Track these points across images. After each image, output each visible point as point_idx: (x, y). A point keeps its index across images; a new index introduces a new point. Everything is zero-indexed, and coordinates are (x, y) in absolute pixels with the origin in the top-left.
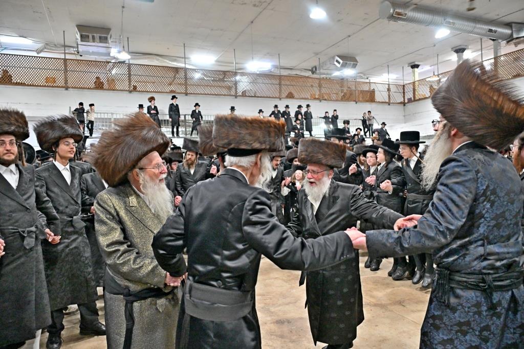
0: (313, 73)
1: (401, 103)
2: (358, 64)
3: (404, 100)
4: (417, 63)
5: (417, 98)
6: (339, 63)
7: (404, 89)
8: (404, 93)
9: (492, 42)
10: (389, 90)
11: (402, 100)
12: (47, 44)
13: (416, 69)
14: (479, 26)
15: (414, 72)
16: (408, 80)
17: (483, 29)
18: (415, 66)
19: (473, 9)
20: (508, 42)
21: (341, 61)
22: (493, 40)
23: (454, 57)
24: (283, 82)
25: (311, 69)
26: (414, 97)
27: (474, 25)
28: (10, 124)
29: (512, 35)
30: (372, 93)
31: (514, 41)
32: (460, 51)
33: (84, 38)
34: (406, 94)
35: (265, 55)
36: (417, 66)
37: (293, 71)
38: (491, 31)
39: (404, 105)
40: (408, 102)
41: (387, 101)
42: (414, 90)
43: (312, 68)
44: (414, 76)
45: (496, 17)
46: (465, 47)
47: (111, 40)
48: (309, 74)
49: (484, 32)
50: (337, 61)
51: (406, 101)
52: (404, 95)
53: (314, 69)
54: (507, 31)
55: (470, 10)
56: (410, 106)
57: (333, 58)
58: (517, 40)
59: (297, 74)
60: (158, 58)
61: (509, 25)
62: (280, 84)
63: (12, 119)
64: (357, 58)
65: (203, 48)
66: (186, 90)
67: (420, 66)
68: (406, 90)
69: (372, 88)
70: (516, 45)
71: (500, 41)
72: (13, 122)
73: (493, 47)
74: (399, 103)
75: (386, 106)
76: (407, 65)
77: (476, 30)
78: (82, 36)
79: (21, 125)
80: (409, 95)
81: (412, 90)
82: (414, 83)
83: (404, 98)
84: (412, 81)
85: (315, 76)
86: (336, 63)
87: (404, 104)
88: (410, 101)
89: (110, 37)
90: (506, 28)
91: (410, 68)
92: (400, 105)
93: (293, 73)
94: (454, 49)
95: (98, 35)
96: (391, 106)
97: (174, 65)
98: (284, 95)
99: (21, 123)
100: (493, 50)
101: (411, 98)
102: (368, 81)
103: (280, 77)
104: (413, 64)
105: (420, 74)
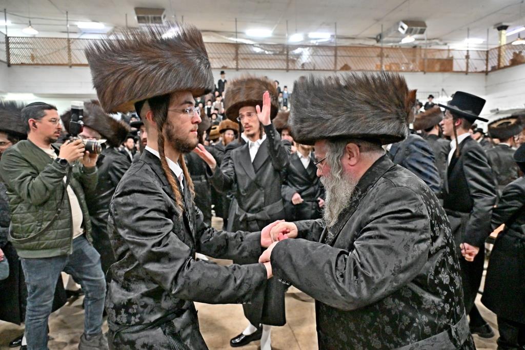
0: (378, 41)
1: (483, 72)
2: (428, 29)
3: (487, 68)
4: (504, 24)
5: (502, 65)
6: (403, 29)
7: (487, 56)
8: (487, 60)
10: (467, 57)
11: (484, 68)
12: (116, 27)
13: (503, 32)
15: (500, 35)
16: (493, 44)
18: (502, 28)
21: (406, 27)
24: (339, 53)
25: (375, 37)
26: (499, 64)
30: (450, 61)
33: (140, 19)
34: (489, 61)
35: (321, 25)
36: (505, 28)
37: (355, 40)
39: (486, 75)
40: (491, 71)
41: (464, 69)
42: (499, 56)
43: (377, 36)
44: (500, 39)
47: (165, 20)
48: (374, 43)
50: (402, 27)
51: (489, 69)
52: (487, 62)
53: (379, 37)
56: (492, 75)
57: (398, 24)
59: (360, 44)
60: (215, 34)
62: (336, 56)
64: (427, 23)
65: (255, 22)
66: (237, 65)
67: (508, 28)
68: (490, 56)
69: (451, 56)
74: (480, 72)
75: (463, 76)
76: (493, 27)
78: (139, 18)
80: (493, 62)
81: (496, 56)
82: (499, 48)
83: (487, 65)
84: (497, 46)
85: (379, 45)
86: (400, 29)
87: (486, 73)
88: (494, 69)
89: (164, 18)
91: (496, 30)
92: (481, 74)
93: (356, 42)
95: (153, 16)
96: (469, 76)
97: (230, 40)
98: (339, 68)
101: (495, 66)
102: (446, 47)
103: (336, 48)
104: (499, 25)
105: (508, 37)
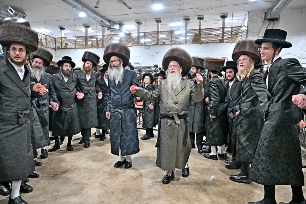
1: (53, 48)
2: (26, 16)
3: (55, 47)
4: (63, 27)
6: (12, 12)
7: (55, 40)
8: (55, 43)
9: (101, 27)
10: (46, 39)
14: (97, 17)
15: (62, 32)
16: (58, 36)
17: (99, 19)
18: (62, 29)
19: (97, 8)
20: (108, 29)
21: (14, 11)
22: (102, 26)
23: (83, 29)
26: (62, 47)
27: (95, 16)
28: (20, 36)
29: (110, 26)
31: (111, 30)
32: (87, 27)
36: (64, 29)
38: (102, 21)
39: (55, 50)
40: (57, 49)
44: (62, 34)
45: (105, 15)
46: (89, 26)
49: (99, 21)
50: (10, 10)
51: (57, 48)
52: (55, 44)
54: (108, 24)
55: (96, 7)
56: (58, 51)
57: (7, 7)
58: (112, 30)
61: (109, 21)
63: (22, 33)
64: (26, 13)
67: (65, 29)
68: (56, 42)
70: (111, 31)
71: (105, 27)
72: (22, 35)
73: (102, 29)
74: (52, 48)
76: (58, 27)
77: (96, 19)
79: (28, 39)
80: (58, 45)
81: (60, 42)
82: (62, 38)
83: (55, 45)
84: (60, 37)
86: (9, 11)
88: (59, 48)
90: (108, 23)
91: (59, 29)
92: (52, 49)
94: (84, 25)
99: (29, 38)
100: (102, 31)
101: (59, 47)
104: (61, 27)
105: (65, 34)
